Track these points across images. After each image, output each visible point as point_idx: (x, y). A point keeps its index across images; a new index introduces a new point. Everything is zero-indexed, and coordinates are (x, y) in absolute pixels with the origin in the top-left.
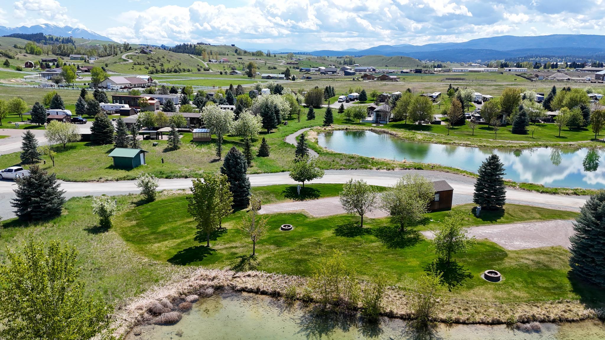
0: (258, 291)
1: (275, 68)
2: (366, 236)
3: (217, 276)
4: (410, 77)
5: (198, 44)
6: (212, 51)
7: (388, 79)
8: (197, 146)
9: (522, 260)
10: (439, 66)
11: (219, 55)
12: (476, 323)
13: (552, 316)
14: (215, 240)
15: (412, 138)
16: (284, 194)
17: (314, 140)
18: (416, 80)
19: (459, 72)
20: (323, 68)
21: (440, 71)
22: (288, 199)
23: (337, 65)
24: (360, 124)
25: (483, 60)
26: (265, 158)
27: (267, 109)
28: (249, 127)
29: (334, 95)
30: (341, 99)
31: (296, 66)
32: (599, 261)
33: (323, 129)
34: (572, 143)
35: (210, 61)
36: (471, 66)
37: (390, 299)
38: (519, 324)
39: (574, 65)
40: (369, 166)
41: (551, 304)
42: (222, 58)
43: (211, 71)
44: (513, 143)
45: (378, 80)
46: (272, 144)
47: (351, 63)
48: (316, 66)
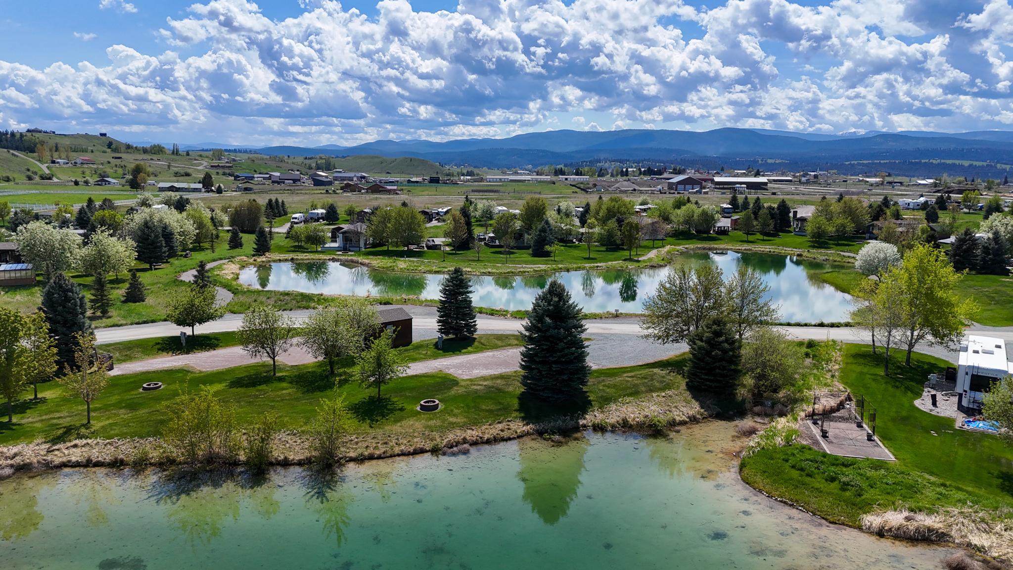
0: (89, 464)
1: (187, 175)
2: (277, 385)
3: (20, 453)
4: (419, 188)
5: (29, 131)
6: (59, 145)
7: (383, 191)
8: (7, 292)
9: (473, 387)
10: (468, 174)
11: (74, 151)
12: (395, 456)
13: (486, 437)
14: (24, 412)
15: (391, 267)
16: (158, 346)
17: (232, 276)
18: (426, 193)
19: (496, 182)
20: (278, 174)
21: (468, 181)
22: (165, 353)
23: (304, 170)
24: (317, 252)
25: (535, 166)
26: (138, 304)
27: (146, 229)
28: (109, 257)
29: (286, 214)
30: (296, 218)
31: (227, 171)
32: (545, 371)
33: (251, 261)
34: (599, 264)
35: (53, 162)
36: (516, 173)
37: (288, 445)
38: (446, 449)
39: (650, 172)
40: (313, 304)
41: (490, 425)
42: (80, 158)
43: (55, 180)
44: (528, 268)
45: (367, 192)
46: (153, 284)
47: (328, 167)
48: (265, 171)
